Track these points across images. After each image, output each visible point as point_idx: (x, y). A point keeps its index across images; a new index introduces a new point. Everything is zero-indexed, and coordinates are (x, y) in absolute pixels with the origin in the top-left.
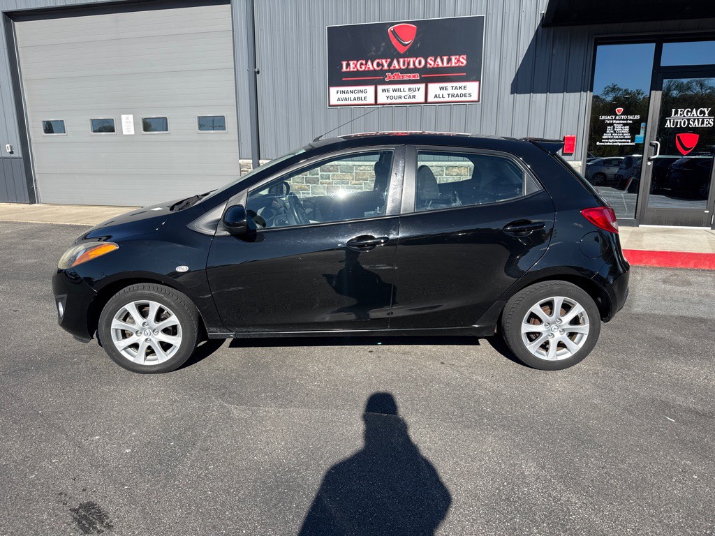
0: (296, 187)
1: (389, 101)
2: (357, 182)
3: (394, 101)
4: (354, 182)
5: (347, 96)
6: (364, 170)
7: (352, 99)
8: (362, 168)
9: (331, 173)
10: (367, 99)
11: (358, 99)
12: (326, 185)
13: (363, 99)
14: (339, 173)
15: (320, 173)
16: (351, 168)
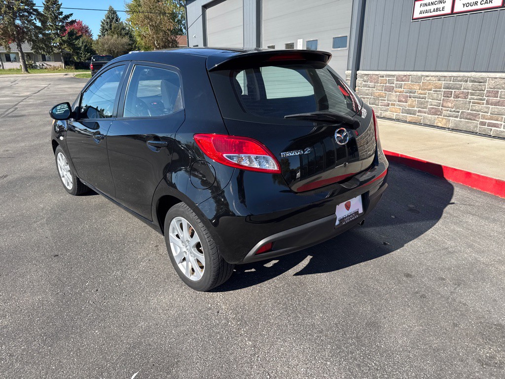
0: (377, 94)
1: (466, 9)
2: (423, 92)
3: (470, 8)
4: (420, 91)
5: (428, 8)
6: (430, 80)
7: (432, 11)
8: (428, 78)
9: (403, 83)
10: (445, 9)
11: (438, 10)
12: (398, 93)
13: (441, 9)
14: (410, 82)
15: (395, 82)
16: (420, 77)
